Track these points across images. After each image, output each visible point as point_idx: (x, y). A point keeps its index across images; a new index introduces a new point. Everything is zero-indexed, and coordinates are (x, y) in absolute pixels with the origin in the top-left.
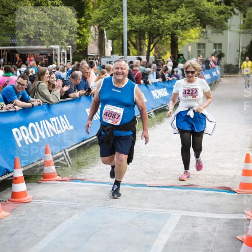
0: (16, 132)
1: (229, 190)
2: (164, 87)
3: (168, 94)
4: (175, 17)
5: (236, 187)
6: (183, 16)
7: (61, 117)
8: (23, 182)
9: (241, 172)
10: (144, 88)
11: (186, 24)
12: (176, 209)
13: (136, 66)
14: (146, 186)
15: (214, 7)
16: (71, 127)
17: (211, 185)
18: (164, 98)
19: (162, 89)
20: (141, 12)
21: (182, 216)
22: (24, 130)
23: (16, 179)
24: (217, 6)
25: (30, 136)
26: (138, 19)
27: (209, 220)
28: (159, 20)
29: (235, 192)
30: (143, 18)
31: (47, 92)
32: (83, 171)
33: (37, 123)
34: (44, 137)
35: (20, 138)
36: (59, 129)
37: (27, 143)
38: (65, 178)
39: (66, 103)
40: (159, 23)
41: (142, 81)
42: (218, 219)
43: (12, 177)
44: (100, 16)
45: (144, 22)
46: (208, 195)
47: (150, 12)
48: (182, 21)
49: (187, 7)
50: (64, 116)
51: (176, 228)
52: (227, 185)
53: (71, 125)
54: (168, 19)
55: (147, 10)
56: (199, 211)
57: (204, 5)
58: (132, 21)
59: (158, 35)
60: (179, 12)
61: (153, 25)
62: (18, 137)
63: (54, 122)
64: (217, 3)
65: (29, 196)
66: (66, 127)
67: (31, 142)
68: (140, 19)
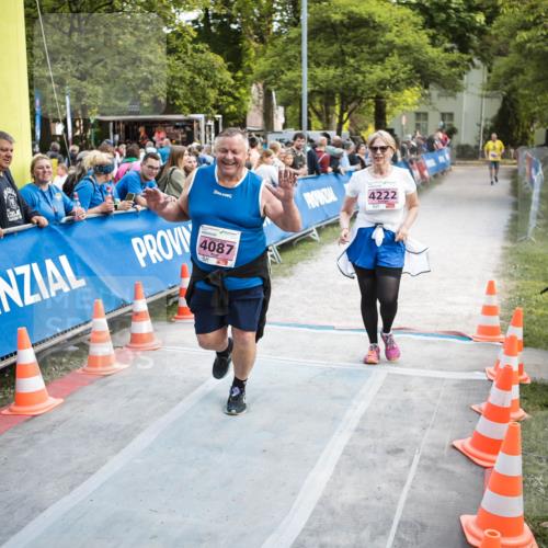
0: (138, 245)
1: (461, 336)
4: (382, 71)
5: (472, 332)
6: (394, 69)
9: (479, 310)
10: (333, 179)
11: (398, 82)
13: (321, 145)
14: (333, 328)
15: (443, 55)
17: (432, 329)
20: (329, 63)
21: (389, 374)
22: (150, 242)
23: (137, 314)
24: (447, 54)
25: (158, 251)
26: (325, 74)
27: (429, 381)
28: (357, 75)
29: (471, 339)
30: (332, 72)
33: (169, 231)
34: (179, 252)
35: (144, 254)
37: (154, 261)
40: (356, 79)
41: (330, 169)
42: (443, 379)
43: (131, 311)
44: (268, 69)
45: (334, 77)
46: (428, 343)
47: (344, 63)
48: (392, 77)
49: (400, 55)
51: (379, 392)
52: (458, 328)
54: (371, 73)
55: (338, 60)
56: (414, 367)
57: (427, 53)
58: (316, 77)
59: (354, 99)
60: (387, 63)
61: (347, 84)
62: (141, 251)
64: (446, 50)
65: (156, 342)
67: (160, 259)
68: (328, 74)
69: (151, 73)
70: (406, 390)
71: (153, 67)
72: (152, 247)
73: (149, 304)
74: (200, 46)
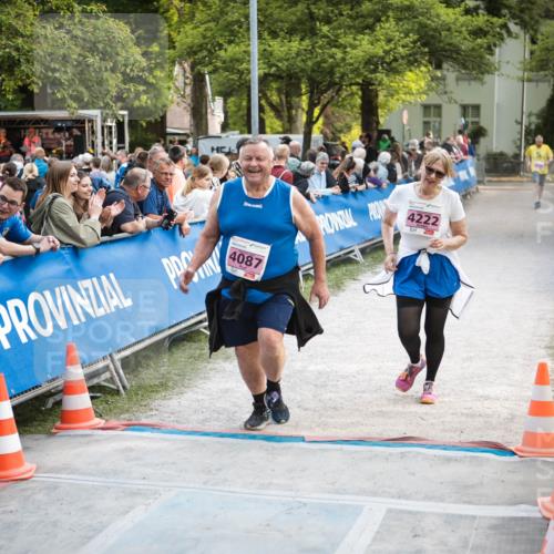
1: (499, 449)
2: (345, 207)
3: (355, 224)
4: (372, 43)
5: (515, 443)
6: (389, 41)
7: (103, 278)
8: (12, 433)
9: (526, 407)
11: (395, 60)
12: (375, 494)
13: (280, 157)
14: (303, 439)
15: (462, 19)
16: (128, 303)
17: (455, 438)
18: (344, 233)
19: (341, 212)
20: (291, 32)
21: (389, 511)
22: (17, 309)
24: (469, 17)
25: (30, 323)
26: (285, 48)
27: (451, 520)
28: (333, 49)
29: (514, 454)
30: (295, 45)
31: (71, 220)
32: (155, 404)
33: (47, 293)
34: (63, 324)
35: (8, 329)
36: (100, 305)
37: (24, 340)
38: (113, 422)
39: (116, 245)
40: (332, 56)
42: (474, 517)
44: (197, 41)
45: (298, 54)
46: (449, 460)
47: (313, 32)
48: (387, 52)
49: (398, 20)
50: (112, 275)
51: (374, 539)
52: (494, 437)
53: (126, 298)
54: (354, 47)
55: (306, 27)
56: (428, 498)
57: (438, 16)
58: (271, 54)
59: (331, 85)
60: (379, 31)
61: (319, 63)
62: (3, 324)
63: (87, 290)
64: (468, 12)
65: (28, 466)
66: (115, 302)
67: (33, 336)
68: (288, 49)
69: (17, 49)
70: (415, 536)
71: (20, 41)
72: (20, 319)
73: (15, 408)
74: (93, 7)
